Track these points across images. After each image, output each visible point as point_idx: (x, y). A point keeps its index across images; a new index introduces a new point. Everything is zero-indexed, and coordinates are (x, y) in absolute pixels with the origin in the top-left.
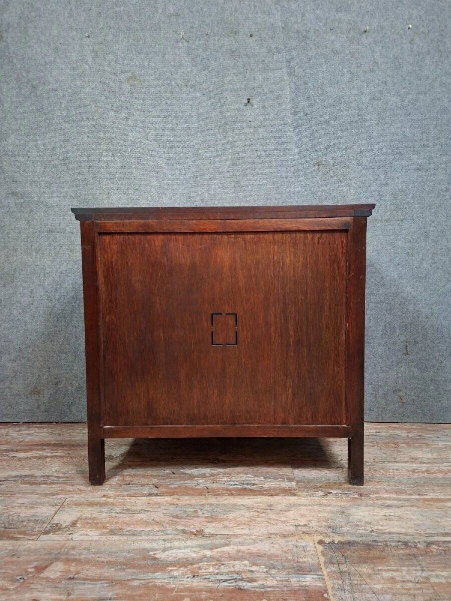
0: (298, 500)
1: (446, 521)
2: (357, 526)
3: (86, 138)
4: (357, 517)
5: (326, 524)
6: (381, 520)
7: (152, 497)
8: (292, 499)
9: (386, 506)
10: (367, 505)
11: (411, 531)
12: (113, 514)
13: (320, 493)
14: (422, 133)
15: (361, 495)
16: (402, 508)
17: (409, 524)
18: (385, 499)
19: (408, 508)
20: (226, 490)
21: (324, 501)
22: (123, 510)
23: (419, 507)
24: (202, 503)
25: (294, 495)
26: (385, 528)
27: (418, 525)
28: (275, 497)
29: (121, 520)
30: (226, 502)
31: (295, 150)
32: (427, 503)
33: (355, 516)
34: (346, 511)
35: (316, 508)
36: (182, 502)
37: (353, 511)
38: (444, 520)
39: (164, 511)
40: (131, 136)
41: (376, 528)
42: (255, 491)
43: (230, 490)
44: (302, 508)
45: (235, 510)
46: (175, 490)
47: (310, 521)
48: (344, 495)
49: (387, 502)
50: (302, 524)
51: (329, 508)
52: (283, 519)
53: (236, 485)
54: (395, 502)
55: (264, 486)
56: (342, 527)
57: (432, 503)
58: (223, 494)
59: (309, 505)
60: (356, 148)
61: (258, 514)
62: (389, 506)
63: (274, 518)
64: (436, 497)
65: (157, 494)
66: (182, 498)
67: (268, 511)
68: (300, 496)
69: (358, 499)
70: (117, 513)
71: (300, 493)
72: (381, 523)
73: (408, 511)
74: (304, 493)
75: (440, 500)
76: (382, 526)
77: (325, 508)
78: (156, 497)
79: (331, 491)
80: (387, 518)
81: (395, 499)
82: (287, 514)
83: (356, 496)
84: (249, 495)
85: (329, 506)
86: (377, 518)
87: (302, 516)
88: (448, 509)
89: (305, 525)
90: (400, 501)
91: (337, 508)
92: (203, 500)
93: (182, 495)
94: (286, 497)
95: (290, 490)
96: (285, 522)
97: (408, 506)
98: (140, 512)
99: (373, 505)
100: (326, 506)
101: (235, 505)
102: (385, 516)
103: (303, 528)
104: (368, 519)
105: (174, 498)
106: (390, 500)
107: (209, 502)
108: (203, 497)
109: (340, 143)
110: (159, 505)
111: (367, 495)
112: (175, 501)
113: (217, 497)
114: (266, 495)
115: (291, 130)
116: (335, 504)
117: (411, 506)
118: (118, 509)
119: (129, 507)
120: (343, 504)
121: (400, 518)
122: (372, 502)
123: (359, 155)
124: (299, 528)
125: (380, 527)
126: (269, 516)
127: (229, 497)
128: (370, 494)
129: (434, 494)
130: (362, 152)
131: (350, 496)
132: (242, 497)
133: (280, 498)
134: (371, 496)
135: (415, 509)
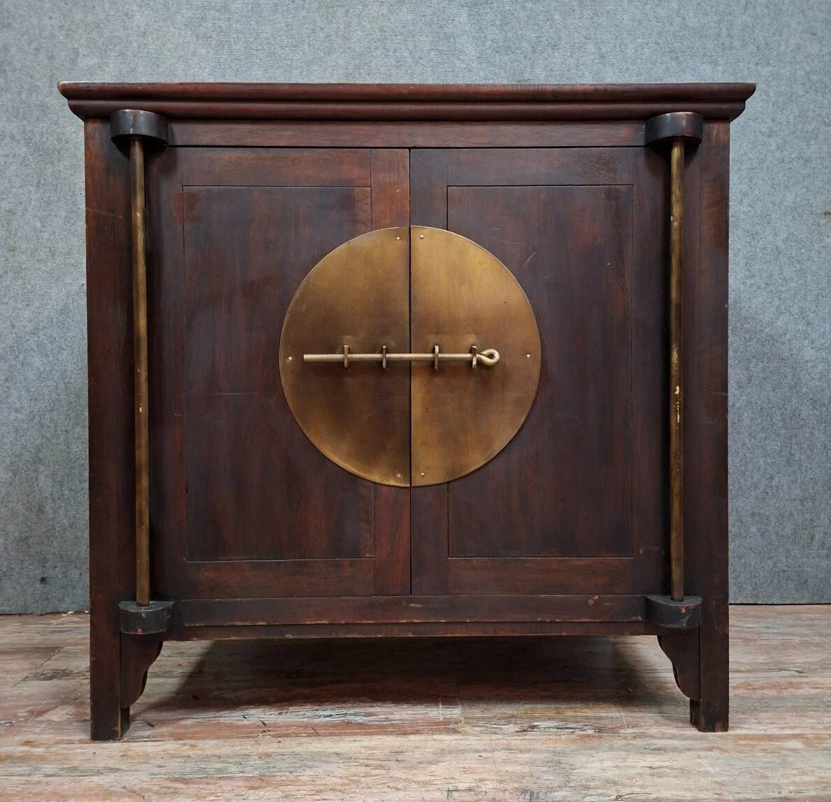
0: (461, 742)
1: (783, 776)
2: (588, 788)
3: (46, 22)
4: (586, 771)
5: (516, 785)
6: (641, 775)
7: (134, 744)
8: (449, 740)
9: (654, 749)
10: (612, 749)
11: (706, 797)
12: (35, 778)
13: (512, 728)
14: (719, 22)
15: (600, 730)
16: (688, 753)
17: (704, 782)
18: (652, 737)
19: (703, 753)
20: (306, 726)
21: (517, 741)
22: (62, 769)
23: (723, 751)
24: (247, 752)
25: (455, 732)
26: (647, 791)
27: (722, 784)
28: (412, 737)
29: (50, 789)
30: (299, 749)
31: (471, 50)
32: (742, 742)
33: (582, 770)
34: (564, 760)
35: (500, 755)
36: (200, 752)
37: (580, 760)
38: (779, 774)
39: (156, 770)
40: (139, 19)
41: (628, 790)
42: (370, 727)
43: (314, 727)
44: (469, 756)
45: (316, 764)
46: (189, 730)
47: (481, 780)
48: (562, 732)
49: (657, 741)
50: (462, 786)
51: (528, 755)
52: (422, 778)
53: (330, 716)
54: (676, 743)
55: (391, 717)
56: (552, 790)
57: (753, 743)
58: (297, 735)
59: (485, 751)
60: (591, 47)
61: (368, 769)
62: (659, 749)
63: (404, 776)
64: (763, 732)
65: (148, 737)
66: (201, 743)
67: (392, 764)
68: (466, 733)
69: (594, 737)
70: (47, 776)
71: (468, 728)
72: (641, 782)
73: (699, 757)
74: (476, 729)
75: (770, 738)
76: (642, 787)
77: (519, 755)
78: (144, 743)
79: (536, 724)
80: (654, 771)
81: (673, 737)
82: (433, 768)
83: (590, 732)
84: (355, 734)
85: (529, 751)
86: (633, 772)
87: (465, 771)
88: (789, 753)
89: (470, 790)
90: (685, 739)
91: (545, 755)
92: (249, 747)
93: (203, 739)
94: (436, 737)
95: (446, 722)
96: (425, 783)
97: (701, 750)
98: (99, 773)
99: (627, 749)
100: (521, 751)
101: (319, 753)
102: (650, 767)
103: (466, 794)
104: (610, 775)
105: (184, 745)
106: (662, 738)
107: (262, 749)
108: (251, 741)
109: (560, 39)
110: (146, 757)
111: (614, 731)
112: (186, 750)
113: (281, 739)
114: (391, 733)
115: (464, 13)
116: (544, 747)
117: (710, 749)
118: (49, 768)
119: (75, 764)
120: (560, 747)
121: (684, 772)
122: (624, 742)
123: (597, 61)
124: (455, 794)
125: (637, 790)
126: (392, 773)
127: (309, 740)
128: (622, 727)
129: (760, 727)
130: (602, 57)
131: (578, 732)
132: (337, 738)
133: (423, 737)
134: (622, 731)
135: (716, 754)
